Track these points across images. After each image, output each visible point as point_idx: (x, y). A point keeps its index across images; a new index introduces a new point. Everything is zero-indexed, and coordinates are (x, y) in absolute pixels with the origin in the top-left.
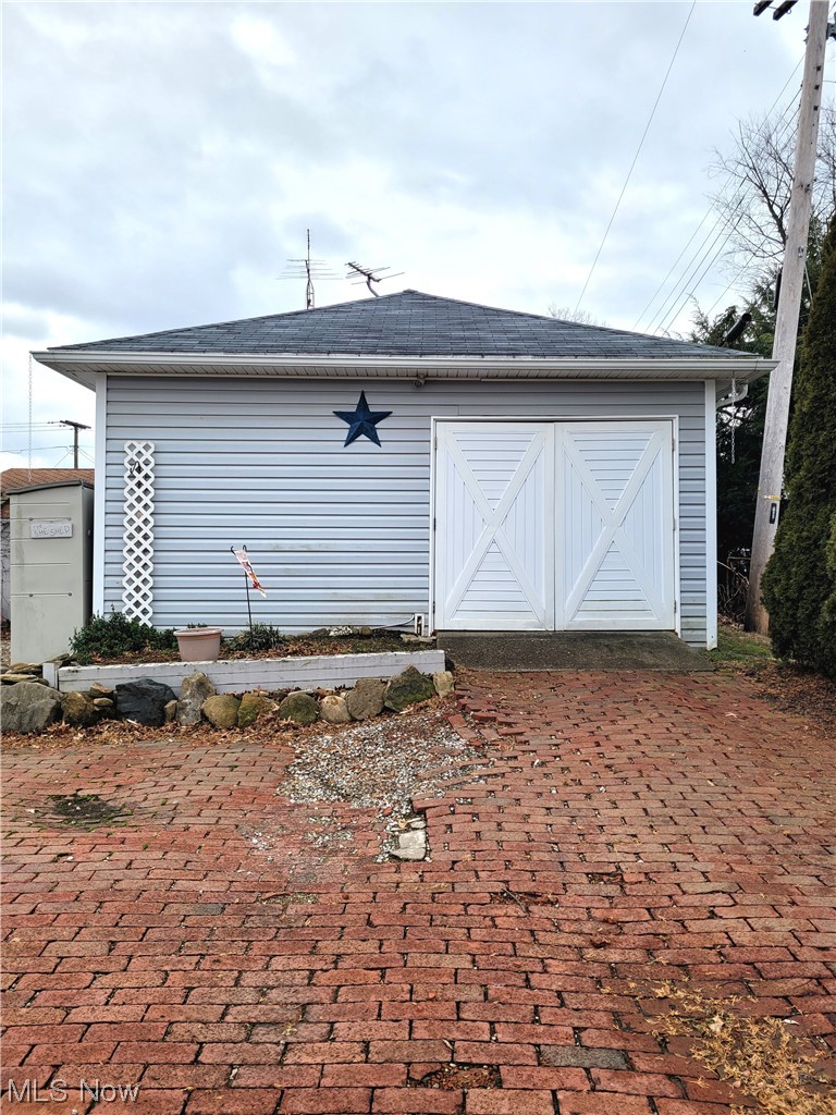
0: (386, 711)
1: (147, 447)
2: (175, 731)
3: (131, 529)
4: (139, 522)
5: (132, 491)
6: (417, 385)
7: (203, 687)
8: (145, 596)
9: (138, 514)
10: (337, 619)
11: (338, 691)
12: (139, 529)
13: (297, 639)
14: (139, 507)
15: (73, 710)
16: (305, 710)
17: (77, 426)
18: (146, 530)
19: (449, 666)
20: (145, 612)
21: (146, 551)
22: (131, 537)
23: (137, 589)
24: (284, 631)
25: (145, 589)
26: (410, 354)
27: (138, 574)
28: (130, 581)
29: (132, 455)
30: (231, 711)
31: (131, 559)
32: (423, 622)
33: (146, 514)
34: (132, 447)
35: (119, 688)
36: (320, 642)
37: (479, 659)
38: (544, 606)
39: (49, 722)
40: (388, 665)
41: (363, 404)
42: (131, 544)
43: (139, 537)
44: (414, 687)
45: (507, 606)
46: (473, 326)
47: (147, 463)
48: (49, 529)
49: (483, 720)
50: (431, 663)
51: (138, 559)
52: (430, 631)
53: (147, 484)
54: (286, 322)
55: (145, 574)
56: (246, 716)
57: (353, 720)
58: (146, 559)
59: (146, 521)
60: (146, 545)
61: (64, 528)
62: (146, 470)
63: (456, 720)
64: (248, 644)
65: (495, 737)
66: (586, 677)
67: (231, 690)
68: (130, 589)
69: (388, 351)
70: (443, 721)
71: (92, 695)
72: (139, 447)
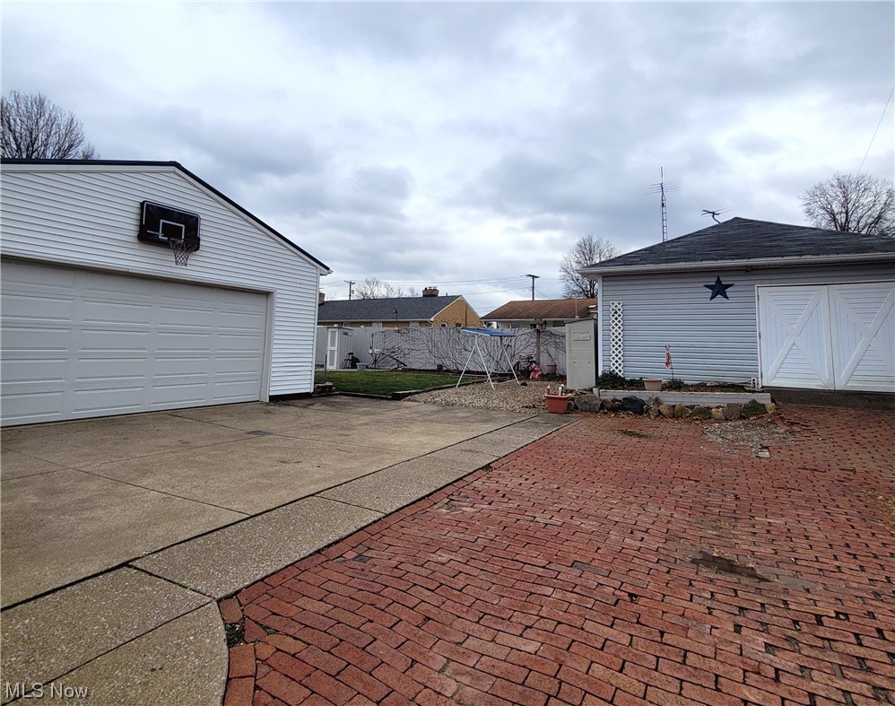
0: (742, 418)
1: (619, 304)
2: (649, 416)
3: (614, 337)
4: (616, 334)
5: (613, 321)
6: (747, 271)
7: (657, 401)
8: (620, 365)
9: (616, 331)
10: (710, 379)
11: (718, 407)
12: (617, 337)
13: (692, 386)
14: (616, 328)
15: (608, 405)
16: (705, 414)
17: (534, 277)
18: (620, 337)
19: (773, 401)
20: (620, 371)
21: (620, 346)
22: (613, 340)
23: (617, 362)
24: (685, 382)
25: (620, 362)
26: (742, 258)
27: (617, 355)
28: (614, 358)
29: (613, 307)
30: (671, 412)
31: (613, 349)
32: (756, 382)
33: (620, 331)
34: (613, 304)
35: (624, 399)
36: (701, 387)
37: (790, 400)
38: (827, 377)
39: (600, 409)
40: (743, 399)
41: (719, 281)
42: (613, 343)
43: (617, 340)
44: (755, 409)
45: (805, 376)
46: (776, 238)
47: (619, 310)
48: (581, 337)
49: (793, 424)
50: (765, 399)
51: (617, 349)
52: (760, 386)
53: (619, 319)
54: (675, 244)
55: (620, 355)
56: (676, 414)
57: (727, 420)
58: (620, 349)
59: (619, 334)
60: (620, 343)
61: (587, 336)
62: (619, 313)
63: (779, 423)
64: (671, 386)
65: (799, 430)
66: (852, 412)
67: (669, 403)
68: (614, 361)
69: (732, 257)
70: (772, 423)
71: (614, 400)
72: (616, 303)
